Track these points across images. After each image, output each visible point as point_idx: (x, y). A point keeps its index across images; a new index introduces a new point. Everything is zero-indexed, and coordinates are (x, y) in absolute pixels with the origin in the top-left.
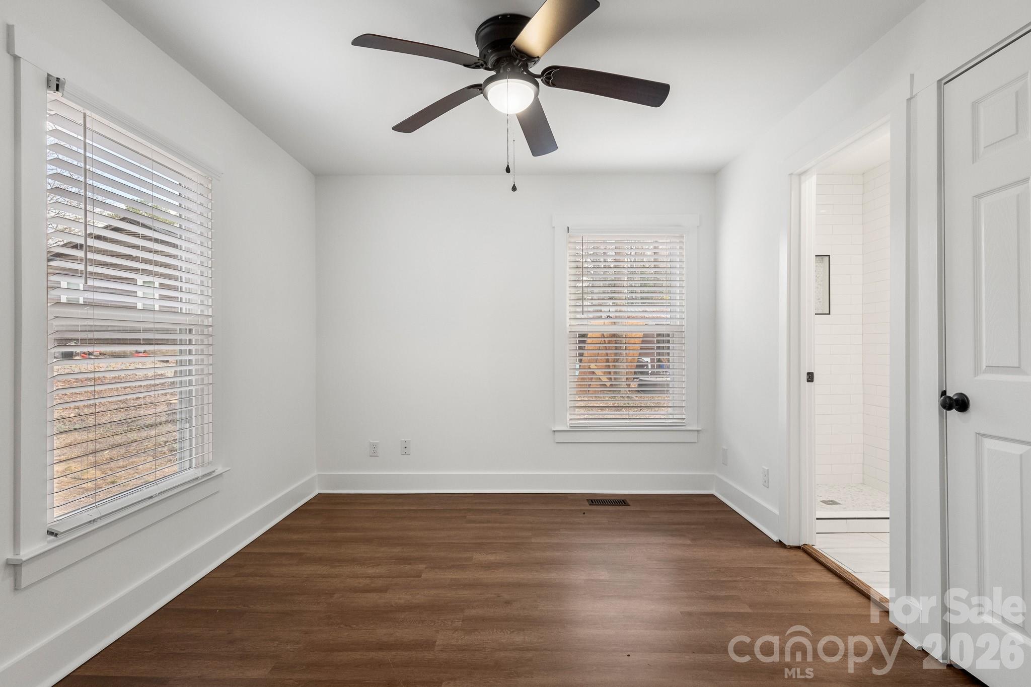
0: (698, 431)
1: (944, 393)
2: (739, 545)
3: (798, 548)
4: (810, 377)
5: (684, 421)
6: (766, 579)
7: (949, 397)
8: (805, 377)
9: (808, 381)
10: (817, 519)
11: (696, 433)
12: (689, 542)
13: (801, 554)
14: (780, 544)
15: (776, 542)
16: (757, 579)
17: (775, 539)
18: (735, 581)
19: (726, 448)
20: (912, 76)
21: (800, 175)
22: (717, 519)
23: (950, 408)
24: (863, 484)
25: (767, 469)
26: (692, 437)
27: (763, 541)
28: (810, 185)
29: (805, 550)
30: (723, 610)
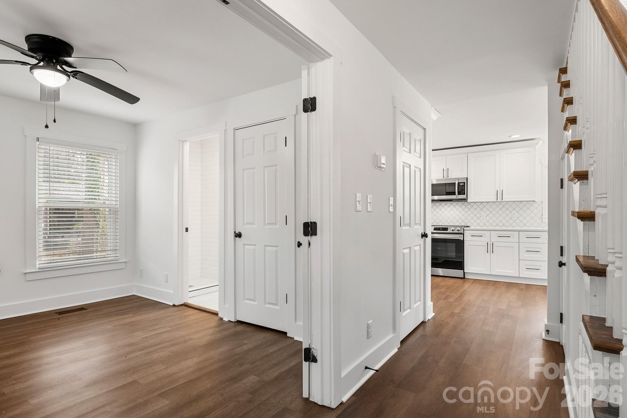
0: (125, 262)
1: (235, 232)
2: (156, 310)
3: (182, 305)
4: (187, 230)
5: (118, 257)
6: (173, 318)
7: (237, 233)
8: (185, 230)
9: (186, 231)
10: (189, 292)
11: (124, 263)
12: (132, 315)
13: (183, 307)
14: (174, 306)
15: (172, 306)
16: (169, 319)
17: (172, 304)
18: (160, 322)
19: (142, 269)
20: (226, 122)
21: (183, 141)
22: (141, 304)
23: (237, 237)
24: (201, 277)
25: (167, 274)
26: (123, 266)
27: (167, 306)
28: (187, 146)
29: (186, 305)
30: (160, 332)
